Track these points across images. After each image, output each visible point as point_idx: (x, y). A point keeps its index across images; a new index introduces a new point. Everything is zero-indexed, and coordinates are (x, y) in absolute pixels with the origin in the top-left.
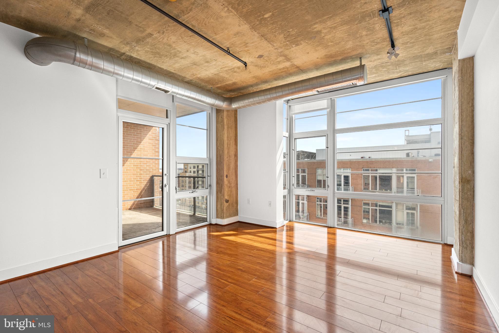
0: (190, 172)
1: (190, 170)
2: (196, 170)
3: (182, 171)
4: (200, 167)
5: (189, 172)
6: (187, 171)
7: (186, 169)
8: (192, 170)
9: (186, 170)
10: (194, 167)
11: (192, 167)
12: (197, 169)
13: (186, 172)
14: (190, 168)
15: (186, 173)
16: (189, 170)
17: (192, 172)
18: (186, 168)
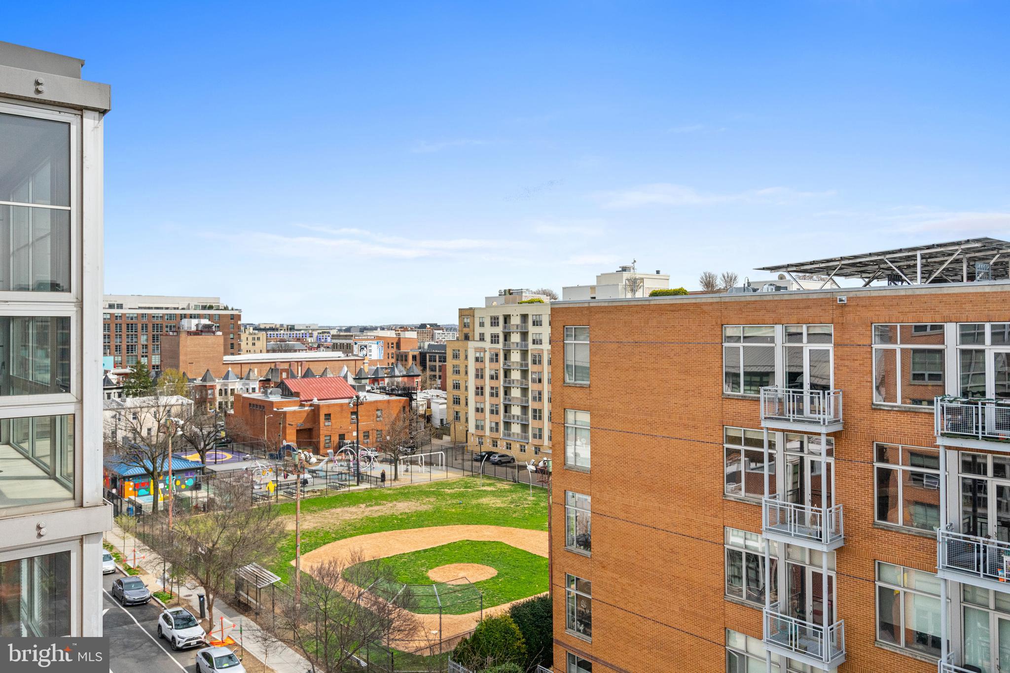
0: (482, 338)
1: (482, 330)
2: (499, 330)
3: (457, 335)
4: (516, 321)
5: (477, 337)
6: (470, 335)
7: (468, 326)
8: (489, 330)
9: (466, 330)
10: (494, 322)
11: (487, 322)
12: (505, 327)
13: (467, 338)
14: (482, 325)
15: (466, 342)
16: (478, 330)
17: (488, 338)
18: (465, 325)
